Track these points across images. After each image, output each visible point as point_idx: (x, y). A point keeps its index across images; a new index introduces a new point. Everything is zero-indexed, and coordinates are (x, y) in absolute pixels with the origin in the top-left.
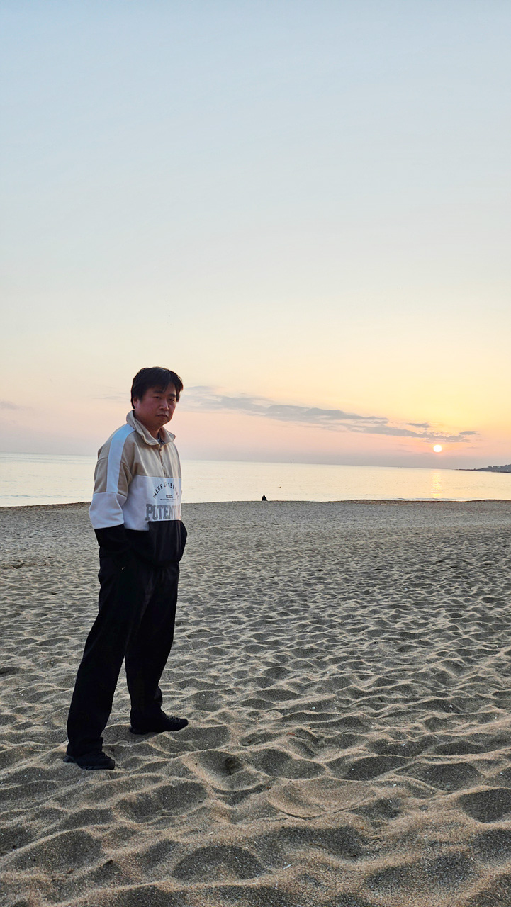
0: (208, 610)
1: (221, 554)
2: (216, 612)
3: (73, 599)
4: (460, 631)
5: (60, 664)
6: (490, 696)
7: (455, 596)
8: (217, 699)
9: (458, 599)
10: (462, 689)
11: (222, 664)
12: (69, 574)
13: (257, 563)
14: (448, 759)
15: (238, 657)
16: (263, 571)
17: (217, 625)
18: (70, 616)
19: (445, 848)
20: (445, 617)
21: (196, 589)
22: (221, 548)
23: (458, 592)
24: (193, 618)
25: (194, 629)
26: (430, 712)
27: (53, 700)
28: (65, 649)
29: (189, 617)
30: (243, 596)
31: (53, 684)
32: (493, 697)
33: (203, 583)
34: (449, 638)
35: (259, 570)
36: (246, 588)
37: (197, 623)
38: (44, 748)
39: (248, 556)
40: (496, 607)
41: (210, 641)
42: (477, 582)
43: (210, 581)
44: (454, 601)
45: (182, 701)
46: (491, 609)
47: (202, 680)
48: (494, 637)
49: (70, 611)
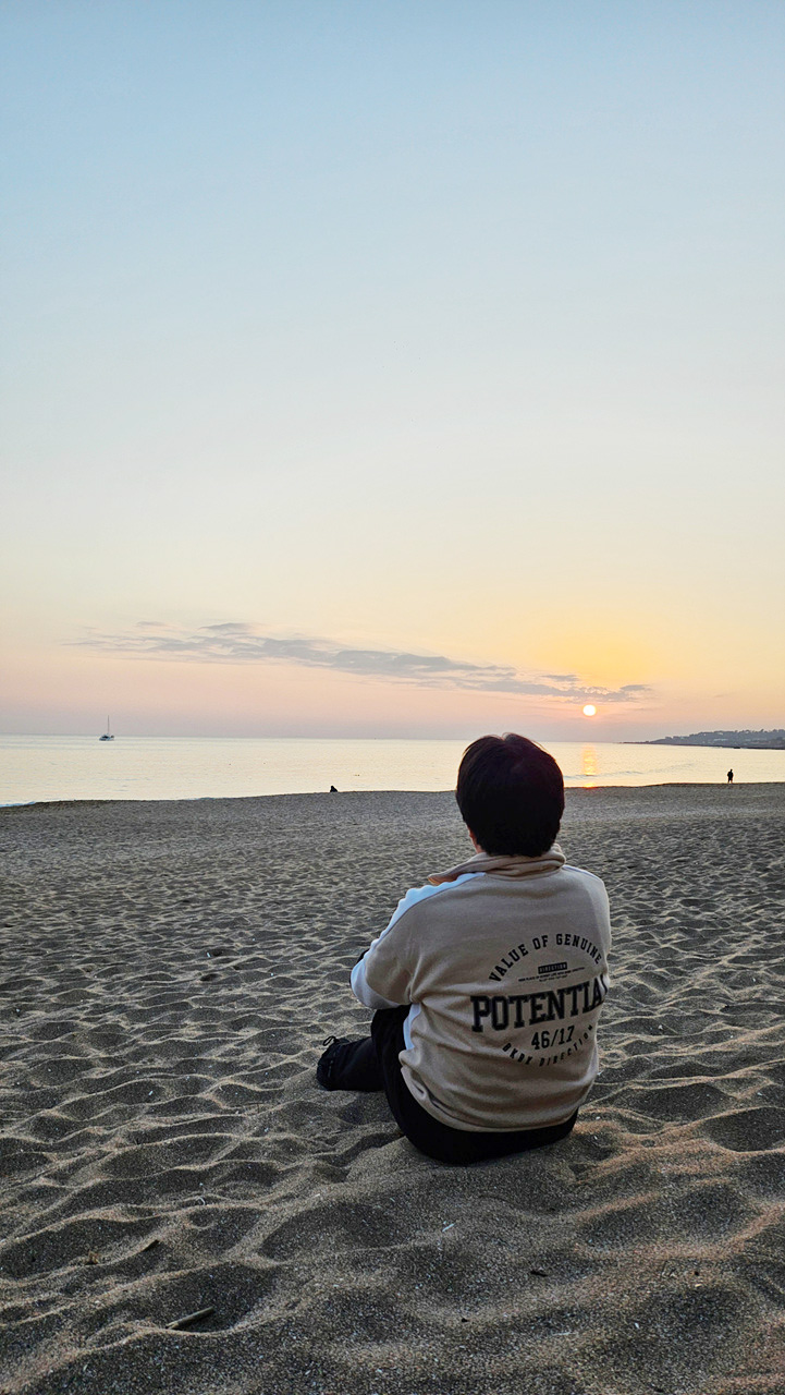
0: (262, 936)
1: (272, 865)
2: (275, 936)
3: (43, 932)
4: (657, 940)
5: (30, 1012)
6: (717, 1012)
7: (640, 899)
8: (295, 1039)
9: (645, 903)
10: (674, 1005)
11: (295, 998)
12: (33, 900)
13: (331, 874)
14: (674, 1082)
15: (320, 988)
16: (342, 883)
17: (281, 952)
18: (38, 953)
19: (696, 1183)
20: (630, 925)
21: (240, 911)
22: (272, 858)
23: (644, 895)
24: (239, 945)
25: (244, 958)
26: (632, 1035)
27: (25, 1056)
28: (36, 993)
29: (234, 945)
30: (316, 916)
31: (23, 1036)
32: (722, 1014)
33: (250, 903)
34: (641, 949)
35: (336, 884)
36: (318, 905)
37: (245, 952)
38: (20, 1116)
39: (316, 865)
40: (704, 911)
41: (272, 970)
42: (670, 882)
43: (260, 900)
44: (639, 905)
45: (238, 1045)
46: (697, 913)
47: (267, 1017)
48: (709, 945)
49: (37, 947)
